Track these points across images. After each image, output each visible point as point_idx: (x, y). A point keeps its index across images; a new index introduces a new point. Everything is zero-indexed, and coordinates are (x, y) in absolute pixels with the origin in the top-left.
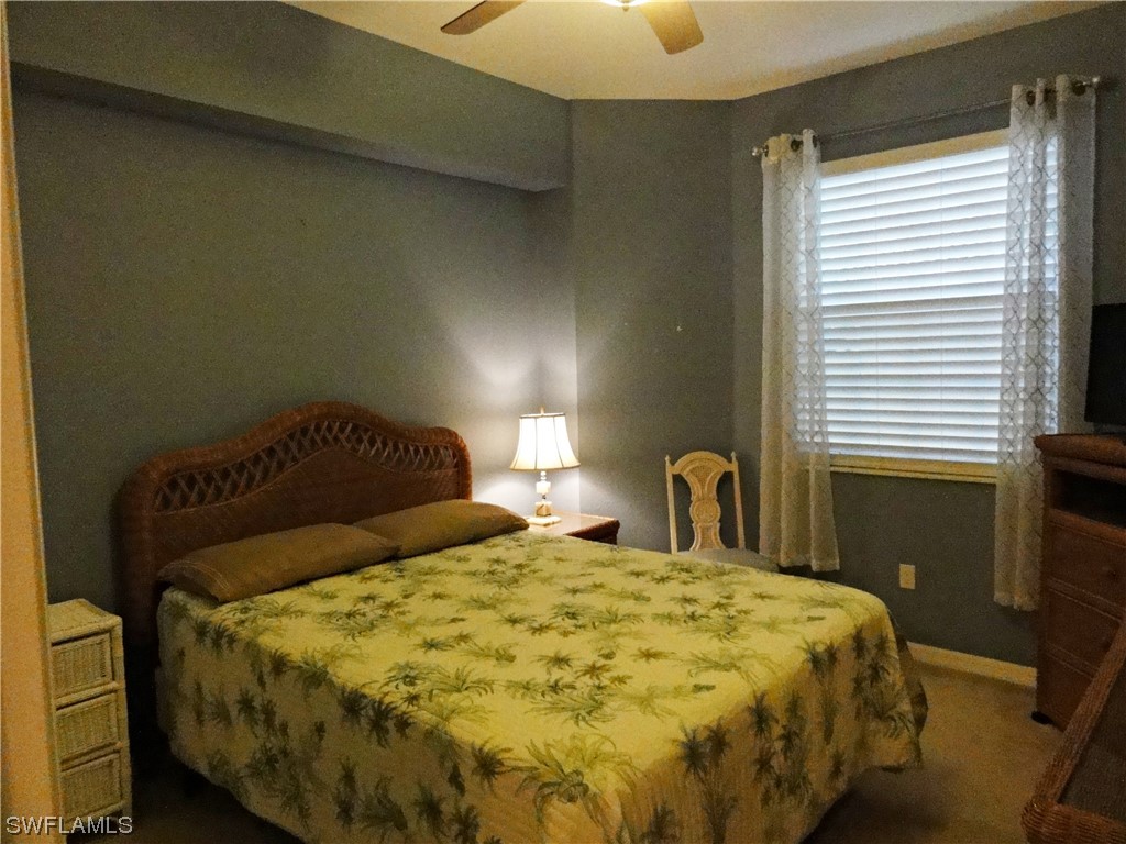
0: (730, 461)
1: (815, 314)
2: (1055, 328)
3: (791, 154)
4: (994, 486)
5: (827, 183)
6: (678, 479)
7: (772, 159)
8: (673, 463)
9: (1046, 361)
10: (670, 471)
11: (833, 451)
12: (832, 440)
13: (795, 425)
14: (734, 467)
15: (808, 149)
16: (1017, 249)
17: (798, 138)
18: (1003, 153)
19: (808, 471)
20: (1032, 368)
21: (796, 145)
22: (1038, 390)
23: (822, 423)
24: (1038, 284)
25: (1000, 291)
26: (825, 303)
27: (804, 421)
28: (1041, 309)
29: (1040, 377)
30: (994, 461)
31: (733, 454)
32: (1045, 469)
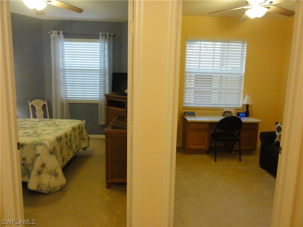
0: (45, 101)
1: (64, 70)
2: (107, 76)
3: (57, 35)
4: (98, 104)
5: (65, 43)
6: (32, 106)
7: (53, 35)
8: (31, 102)
9: (106, 82)
10: (30, 104)
11: (69, 99)
12: (68, 96)
13: (60, 93)
14: (46, 103)
15: (61, 35)
16: (101, 62)
17: (59, 32)
18: (99, 44)
19: (63, 103)
20: (104, 83)
21: (59, 33)
22: (105, 87)
23: (66, 93)
24: (105, 68)
25: (99, 69)
26: (66, 68)
27: (62, 93)
28: (105, 73)
29: (105, 84)
30: (98, 99)
31: (46, 100)
32: (106, 100)
